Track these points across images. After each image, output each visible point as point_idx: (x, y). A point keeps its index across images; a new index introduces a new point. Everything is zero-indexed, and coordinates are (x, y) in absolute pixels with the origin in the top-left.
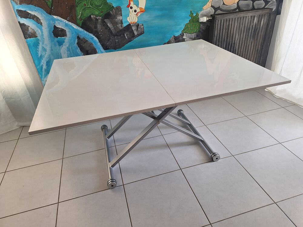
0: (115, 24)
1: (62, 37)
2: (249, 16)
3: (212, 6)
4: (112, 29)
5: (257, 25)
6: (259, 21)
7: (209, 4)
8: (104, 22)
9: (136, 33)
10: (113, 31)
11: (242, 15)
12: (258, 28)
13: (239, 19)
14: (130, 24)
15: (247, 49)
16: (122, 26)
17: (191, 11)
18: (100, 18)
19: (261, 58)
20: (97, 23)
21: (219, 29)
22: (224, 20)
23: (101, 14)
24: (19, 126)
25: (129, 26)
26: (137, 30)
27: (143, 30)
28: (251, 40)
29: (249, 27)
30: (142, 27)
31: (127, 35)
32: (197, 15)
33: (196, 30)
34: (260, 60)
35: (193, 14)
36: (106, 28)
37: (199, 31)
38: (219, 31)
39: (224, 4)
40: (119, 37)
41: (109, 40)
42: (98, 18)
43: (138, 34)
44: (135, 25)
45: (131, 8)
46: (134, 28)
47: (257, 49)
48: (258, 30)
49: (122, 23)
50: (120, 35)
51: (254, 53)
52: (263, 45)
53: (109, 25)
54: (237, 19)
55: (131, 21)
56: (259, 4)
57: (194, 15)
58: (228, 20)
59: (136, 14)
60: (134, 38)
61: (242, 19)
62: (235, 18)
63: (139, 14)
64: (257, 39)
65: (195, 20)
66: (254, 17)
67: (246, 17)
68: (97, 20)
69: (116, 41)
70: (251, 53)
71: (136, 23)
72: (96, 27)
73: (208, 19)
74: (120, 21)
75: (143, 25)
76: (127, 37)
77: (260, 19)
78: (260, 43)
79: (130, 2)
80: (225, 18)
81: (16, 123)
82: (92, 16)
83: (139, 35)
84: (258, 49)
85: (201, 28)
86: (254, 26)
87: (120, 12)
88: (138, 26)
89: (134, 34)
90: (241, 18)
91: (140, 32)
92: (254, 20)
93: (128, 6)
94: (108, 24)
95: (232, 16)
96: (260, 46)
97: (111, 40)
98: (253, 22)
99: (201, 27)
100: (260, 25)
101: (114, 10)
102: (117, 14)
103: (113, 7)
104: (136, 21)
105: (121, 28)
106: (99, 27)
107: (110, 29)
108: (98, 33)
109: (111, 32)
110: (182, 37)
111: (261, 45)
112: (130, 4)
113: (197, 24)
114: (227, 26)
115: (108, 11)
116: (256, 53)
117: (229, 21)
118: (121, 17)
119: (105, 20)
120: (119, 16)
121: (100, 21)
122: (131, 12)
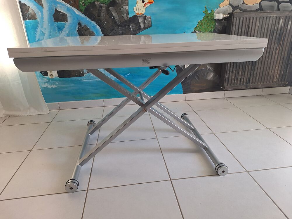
0: (120, 13)
1: (63, 22)
2: (273, 17)
3: (230, 4)
4: (117, 18)
5: (283, 28)
6: (286, 24)
7: (226, 2)
8: (109, 10)
9: (142, 26)
10: (118, 21)
11: (265, 15)
12: (285, 32)
13: (261, 19)
14: (136, 16)
15: (270, 56)
16: (127, 16)
17: (206, 8)
18: (105, 5)
19: (287, 69)
20: (101, 11)
21: (237, 29)
22: (243, 18)
24: (5, 115)
25: (135, 17)
26: (144, 22)
27: (150, 23)
28: (276, 45)
29: (273, 29)
30: (150, 19)
31: (132, 27)
32: (213, 12)
33: (210, 29)
34: (287, 70)
35: (208, 11)
36: (110, 17)
38: (237, 31)
39: (244, 3)
40: (123, 29)
41: (112, 30)
42: (102, 5)
44: (142, 16)
46: (140, 20)
47: (282, 56)
48: (284, 34)
49: (127, 13)
50: (125, 26)
51: (279, 61)
52: (290, 53)
53: (114, 14)
54: (258, 18)
55: (138, 12)
56: (285, 7)
58: (248, 18)
59: (144, 5)
60: (140, 31)
61: (265, 19)
62: (257, 18)
63: (147, 5)
64: (283, 45)
65: (209, 17)
66: (280, 18)
67: (270, 17)
68: (101, 7)
70: (276, 60)
71: (143, 15)
72: (99, 15)
73: (224, 16)
74: (126, 11)
75: (150, 17)
76: (133, 29)
77: (286, 21)
78: (287, 49)
80: (245, 16)
81: (4, 112)
82: (96, 2)
83: (145, 28)
84: (284, 57)
85: (216, 28)
86: (279, 29)
87: (126, 1)
88: (145, 18)
89: (140, 26)
90: (263, 18)
91: (147, 25)
92: (279, 21)
94: (112, 13)
95: (253, 15)
96: (286, 54)
97: (114, 31)
98: (279, 24)
99: (216, 26)
100: (287, 28)
102: (123, 3)
104: (144, 12)
105: (126, 18)
106: (103, 15)
107: (114, 18)
108: (101, 21)
109: (115, 22)
111: (288, 52)
113: (213, 23)
114: (247, 25)
116: (281, 61)
117: (250, 20)
118: (128, 6)
119: (110, 8)
120: (125, 5)
121: (104, 8)
122: (139, 2)
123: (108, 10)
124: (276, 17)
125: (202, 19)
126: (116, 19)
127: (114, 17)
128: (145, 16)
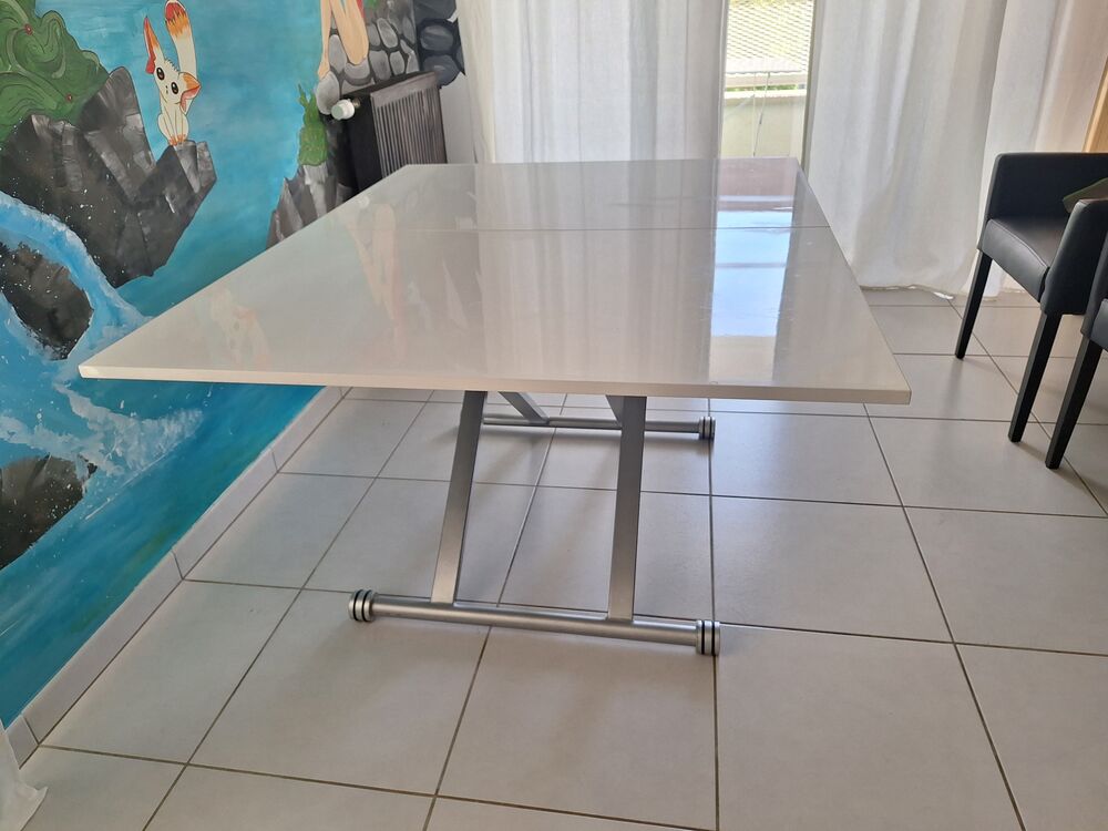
0: (124, 149)
4: (121, 177)
8: (88, 145)
9: (196, 185)
10: (126, 186)
16: (148, 159)
17: (299, 87)
18: (68, 126)
20: (62, 155)
23: (69, 106)
25: (171, 156)
26: (196, 169)
27: (211, 168)
30: (206, 154)
31: (172, 198)
32: (313, 98)
35: (305, 97)
36: (101, 178)
37: (329, 155)
39: (349, 61)
40: (151, 213)
41: (120, 234)
42: (59, 127)
43: (201, 188)
44: (186, 149)
45: (161, 75)
46: (186, 164)
49: (147, 147)
50: (152, 203)
53: (109, 160)
55: (172, 134)
56: (397, 63)
57: (308, 98)
59: (181, 103)
60: (196, 206)
63: (188, 103)
65: (312, 113)
68: (57, 137)
69: (146, 230)
71: (186, 140)
72: (61, 179)
74: (138, 138)
75: (206, 146)
76: (175, 205)
79: (151, 47)
82: (34, 121)
83: (206, 190)
85: (329, 143)
87: (130, 96)
88: (194, 151)
89: (190, 188)
91: (205, 177)
93: (151, 67)
94: (103, 156)
97: (127, 233)
98: (424, 112)
99: (328, 140)
101: (108, 86)
102: (122, 106)
103: (102, 70)
104: (186, 132)
105: (148, 169)
106: (73, 170)
107: (113, 180)
108: (76, 206)
109: (121, 194)
110: (304, 182)
112: (153, 57)
113: (321, 127)
115: (92, 90)
118: (138, 116)
119: (90, 136)
120: (129, 113)
121: (70, 143)
122: (164, 93)
123: (85, 147)
124: (420, 94)
125: (303, 126)
126: (122, 181)
127: (110, 175)
128: (191, 144)
